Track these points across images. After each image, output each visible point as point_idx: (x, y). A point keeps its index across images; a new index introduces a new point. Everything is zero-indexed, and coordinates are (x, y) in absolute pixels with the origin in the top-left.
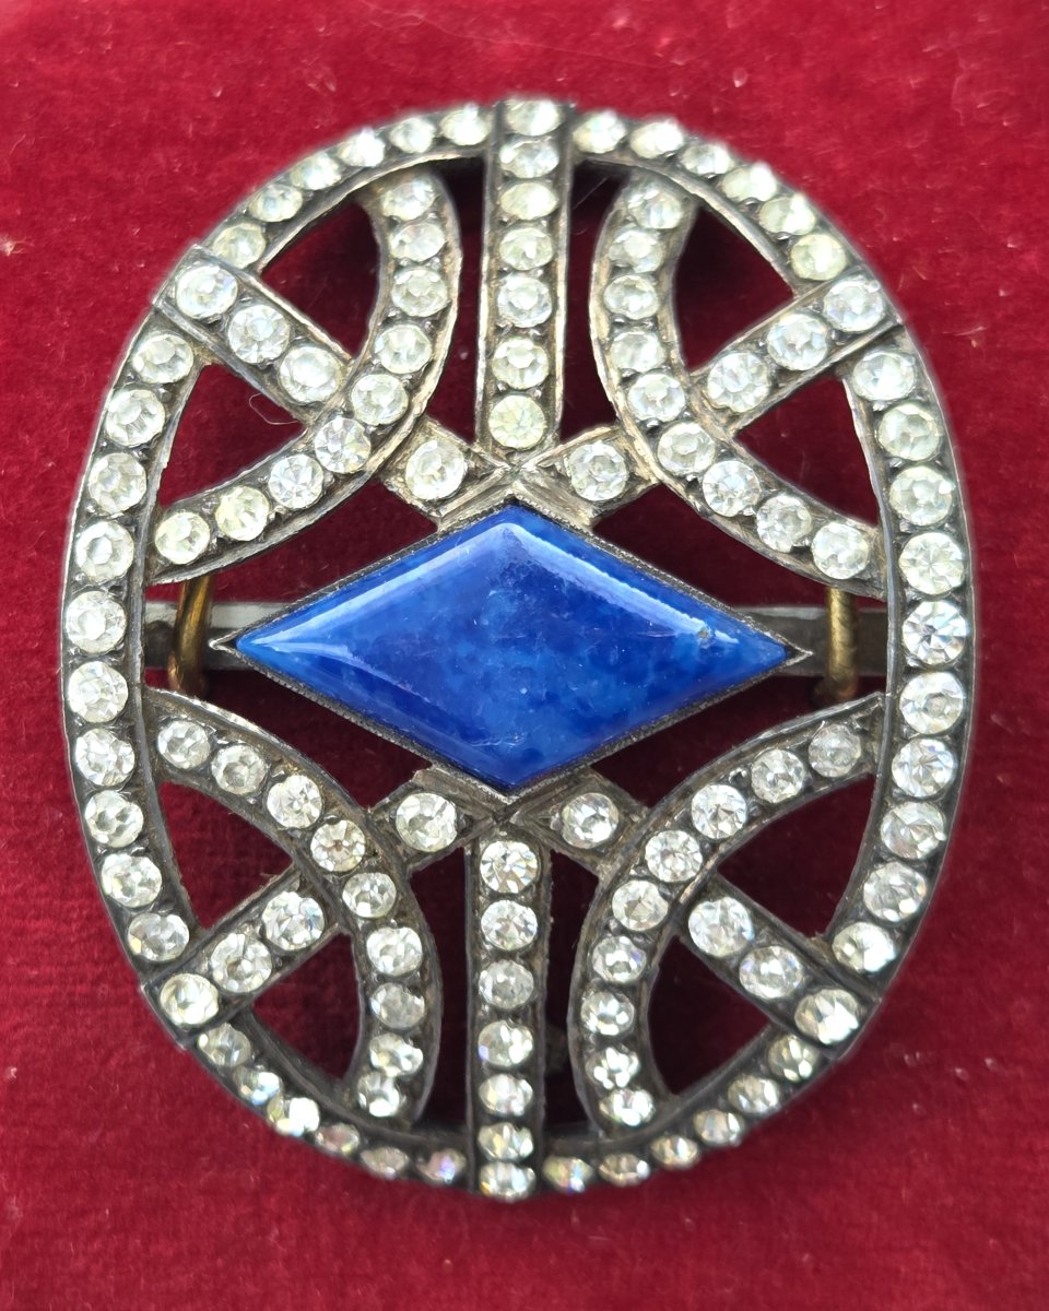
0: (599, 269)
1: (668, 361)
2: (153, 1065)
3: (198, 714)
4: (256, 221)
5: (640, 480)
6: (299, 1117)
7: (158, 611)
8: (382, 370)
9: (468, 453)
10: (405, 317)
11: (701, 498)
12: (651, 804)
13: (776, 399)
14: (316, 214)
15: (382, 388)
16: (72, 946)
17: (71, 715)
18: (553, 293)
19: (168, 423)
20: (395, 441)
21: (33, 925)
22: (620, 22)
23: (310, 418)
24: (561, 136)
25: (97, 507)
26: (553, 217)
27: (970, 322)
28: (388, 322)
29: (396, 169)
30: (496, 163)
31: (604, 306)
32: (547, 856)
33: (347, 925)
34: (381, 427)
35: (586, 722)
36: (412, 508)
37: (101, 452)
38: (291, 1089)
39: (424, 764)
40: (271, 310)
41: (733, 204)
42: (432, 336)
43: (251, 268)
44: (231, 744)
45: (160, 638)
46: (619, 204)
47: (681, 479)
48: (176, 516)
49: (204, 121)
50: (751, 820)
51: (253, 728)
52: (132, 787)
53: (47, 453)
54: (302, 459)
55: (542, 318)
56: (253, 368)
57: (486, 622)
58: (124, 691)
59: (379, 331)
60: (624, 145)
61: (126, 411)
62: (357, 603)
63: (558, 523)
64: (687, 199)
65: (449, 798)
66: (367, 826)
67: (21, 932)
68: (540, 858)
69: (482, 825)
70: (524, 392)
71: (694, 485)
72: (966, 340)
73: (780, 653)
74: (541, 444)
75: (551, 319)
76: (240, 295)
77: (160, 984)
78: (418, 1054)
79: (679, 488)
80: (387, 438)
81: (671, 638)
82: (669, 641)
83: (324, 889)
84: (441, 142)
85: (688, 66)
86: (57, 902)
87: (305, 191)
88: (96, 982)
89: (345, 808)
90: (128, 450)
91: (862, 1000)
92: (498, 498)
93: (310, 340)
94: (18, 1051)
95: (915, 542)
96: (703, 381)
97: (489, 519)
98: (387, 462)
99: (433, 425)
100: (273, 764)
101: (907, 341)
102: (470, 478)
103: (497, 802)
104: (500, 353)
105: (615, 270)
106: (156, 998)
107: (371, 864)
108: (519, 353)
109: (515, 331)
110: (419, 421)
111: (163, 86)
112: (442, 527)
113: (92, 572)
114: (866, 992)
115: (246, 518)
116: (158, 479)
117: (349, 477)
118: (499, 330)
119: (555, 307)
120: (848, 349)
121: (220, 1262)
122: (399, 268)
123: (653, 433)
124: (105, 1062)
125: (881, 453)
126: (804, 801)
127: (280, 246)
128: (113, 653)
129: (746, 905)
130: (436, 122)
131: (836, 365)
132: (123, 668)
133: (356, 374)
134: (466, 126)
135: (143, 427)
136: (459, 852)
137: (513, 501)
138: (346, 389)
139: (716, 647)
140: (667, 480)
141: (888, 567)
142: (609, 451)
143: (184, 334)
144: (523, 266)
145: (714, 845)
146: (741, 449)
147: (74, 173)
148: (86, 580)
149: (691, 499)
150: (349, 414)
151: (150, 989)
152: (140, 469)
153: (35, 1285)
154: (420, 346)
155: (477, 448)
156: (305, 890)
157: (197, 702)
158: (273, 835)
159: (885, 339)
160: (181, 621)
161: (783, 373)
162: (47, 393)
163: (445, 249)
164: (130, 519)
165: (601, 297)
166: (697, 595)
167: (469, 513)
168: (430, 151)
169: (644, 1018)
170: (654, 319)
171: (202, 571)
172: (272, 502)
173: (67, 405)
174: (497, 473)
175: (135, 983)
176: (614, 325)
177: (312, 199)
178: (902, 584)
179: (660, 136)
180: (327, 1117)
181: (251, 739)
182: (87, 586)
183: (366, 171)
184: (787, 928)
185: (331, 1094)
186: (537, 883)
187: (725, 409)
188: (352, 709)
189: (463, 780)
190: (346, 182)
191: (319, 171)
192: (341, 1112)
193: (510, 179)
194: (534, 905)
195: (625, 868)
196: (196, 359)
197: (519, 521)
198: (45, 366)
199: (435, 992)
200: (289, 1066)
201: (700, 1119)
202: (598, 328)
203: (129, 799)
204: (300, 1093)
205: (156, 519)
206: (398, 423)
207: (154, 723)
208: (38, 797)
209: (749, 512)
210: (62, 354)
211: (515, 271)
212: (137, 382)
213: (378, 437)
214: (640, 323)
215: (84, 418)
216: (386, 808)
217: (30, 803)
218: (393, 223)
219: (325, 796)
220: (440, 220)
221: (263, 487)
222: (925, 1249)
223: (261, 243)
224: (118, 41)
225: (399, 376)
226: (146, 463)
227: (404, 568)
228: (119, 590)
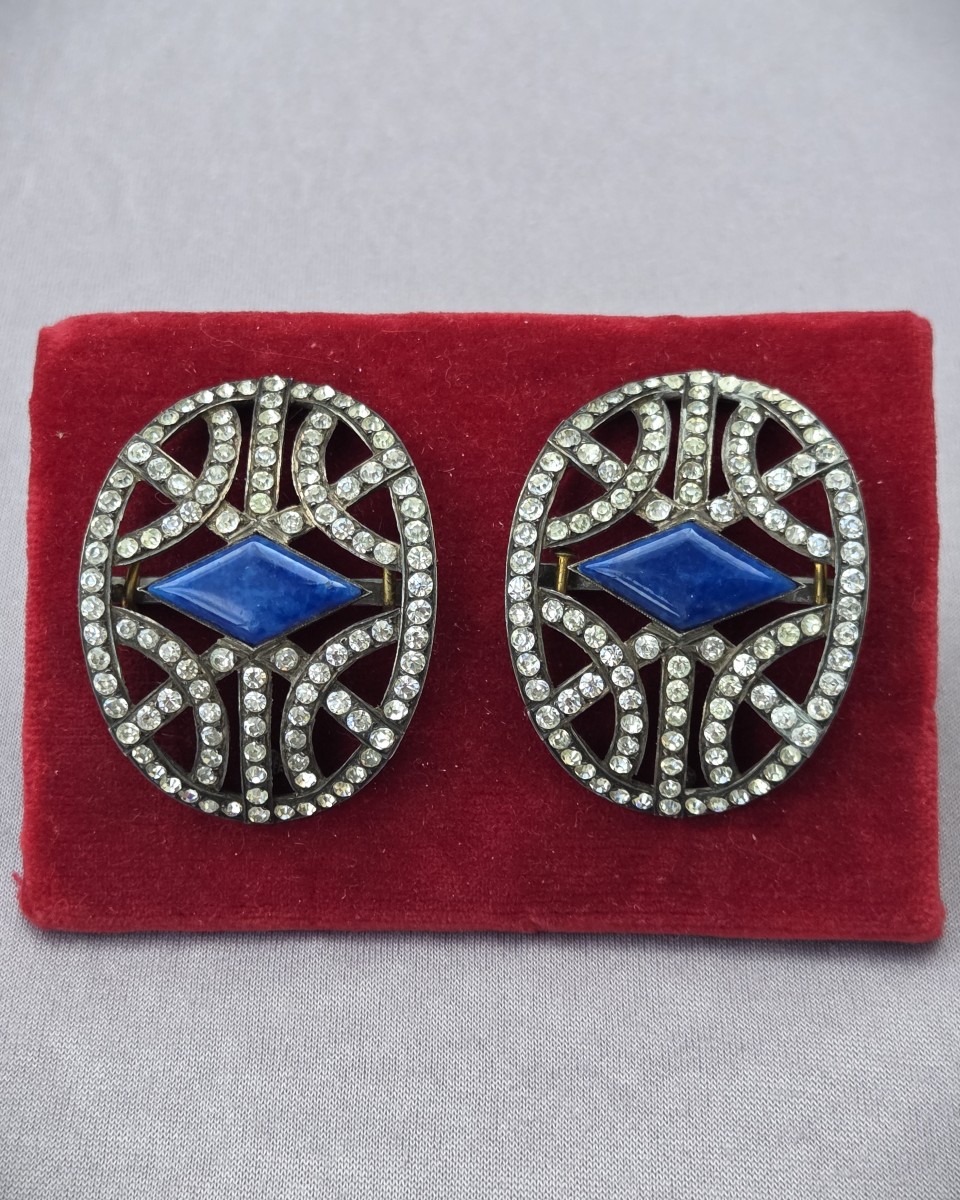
0: (296, 445)
1: (321, 480)
2: (114, 769)
3: (132, 617)
4: (160, 425)
5: (308, 526)
6: (173, 785)
7: (118, 580)
8: (208, 483)
9: (240, 515)
10: (218, 463)
11: (331, 533)
12: (311, 653)
13: (362, 495)
14: (184, 422)
15: (207, 490)
16: (81, 719)
17: (82, 617)
18: (277, 453)
19: (122, 503)
20: (212, 511)
21: (66, 710)
22: (314, 345)
23: (179, 501)
24: (285, 392)
25: (94, 536)
26: (278, 424)
27: (449, 468)
28: (211, 465)
29: (218, 404)
30: (258, 403)
31: (297, 459)
32: (270, 674)
33: (191, 702)
34: (206, 505)
35: (283, 618)
36: (218, 536)
37: (96, 515)
38: (170, 773)
39: (222, 637)
40: (165, 460)
41: (351, 419)
42: (229, 470)
43: (158, 443)
44: (145, 628)
45: (119, 591)
46: (307, 419)
47: (323, 525)
48: (125, 540)
49: (142, 384)
50: (349, 659)
51: (154, 622)
52: (106, 646)
53: (75, 518)
54: (175, 518)
55: (272, 463)
56: (157, 482)
57: (244, 579)
58: (103, 608)
59: (208, 468)
60: (310, 396)
61: (107, 499)
62: (195, 573)
63: (274, 542)
64: (333, 417)
65: (231, 650)
66: (199, 661)
67: (61, 713)
68: (267, 674)
69: (245, 661)
70: (263, 492)
71: (328, 528)
72: (447, 474)
73: (359, 592)
74: (270, 511)
75: (276, 464)
76: (153, 454)
77: (116, 727)
78: (220, 758)
79: (323, 529)
80: (209, 509)
81: (316, 585)
82: (314, 586)
83: (182, 687)
84: (236, 394)
85: (340, 363)
86: (76, 700)
87: (180, 413)
88: (92, 733)
89: (189, 653)
90: (107, 514)
91: (396, 733)
92: (251, 532)
93: (180, 472)
94: (59, 763)
95: (413, 550)
96: (335, 488)
97: (247, 540)
98: (208, 518)
99: (228, 505)
100: (162, 636)
101: (415, 473)
102: (241, 525)
103: (249, 650)
104: (255, 476)
105: (303, 445)
106: (115, 733)
107: (201, 676)
108: (262, 477)
109: (261, 469)
110: (222, 502)
111: (125, 370)
112: (229, 544)
113: (92, 561)
114: (398, 730)
115: (152, 540)
116: (118, 525)
117: (193, 524)
118: (255, 468)
119: (278, 459)
120: (392, 476)
121: (141, 854)
122: (217, 444)
123: (313, 508)
124: (95, 768)
125: (402, 516)
126: (371, 651)
127: (170, 434)
128: (99, 592)
129: (349, 694)
130: (235, 386)
131: (386, 482)
132: (103, 598)
133: (198, 485)
134: (247, 388)
135: (113, 505)
136: (236, 672)
137: (257, 533)
138: (193, 491)
139: (334, 588)
140: (319, 526)
141: (403, 561)
142: (297, 515)
143: (130, 469)
144: (265, 442)
145: (335, 668)
146: (348, 514)
147: (88, 405)
148: (89, 564)
149: (327, 533)
150: (194, 500)
151: (112, 729)
152: (111, 521)
153: (64, 865)
154: (223, 474)
155: (244, 513)
156: (174, 688)
157: (132, 612)
158: (161, 664)
159: (406, 472)
160: (127, 583)
161: (365, 484)
162: (76, 493)
163: (235, 436)
164: (107, 540)
165: (297, 455)
166: (328, 569)
167: (240, 538)
168: (232, 397)
169: (310, 740)
170: (317, 464)
171: (135, 560)
172: (163, 534)
173: (83, 499)
174: (252, 523)
175: (107, 727)
176: (300, 466)
177: (183, 417)
178: (407, 565)
179: (327, 392)
180: (185, 786)
181: (153, 626)
182: (90, 566)
183: (206, 405)
184: (365, 703)
185: (186, 777)
186: (266, 684)
187: (343, 498)
188: (193, 615)
189: (237, 642)
190: (198, 409)
191: (187, 407)
192: (190, 783)
193: (264, 409)
194: (264, 693)
195: (300, 678)
196: (135, 479)
197: (258, 541)
198: (75, 483)
199: (226, 731)
200: (168, 763)
201: (336, 786)
202: (294, 467)
203: (104, 650)
204: (174, 775)
205: (117, 540)
206: (213, 504)
207: (115, 620)
208: (69, 656)
209: (349, 538)
210: (82, 478)
211: (262, 445)
212: (111, 487)
213: (206, 509)
214: (311, 466)
215: (90, 503)
216: (206, 654)
217: (65, 659)
218: (216, 426)
219: (182, 650)
220: (234, 425)
221: (159, 528)
222: (433, 847)
223: (162, 434)
224: (107, 352)
225: (214, 485)
226: (114, 519)
227: (213, 559)
228: (102, 568)
